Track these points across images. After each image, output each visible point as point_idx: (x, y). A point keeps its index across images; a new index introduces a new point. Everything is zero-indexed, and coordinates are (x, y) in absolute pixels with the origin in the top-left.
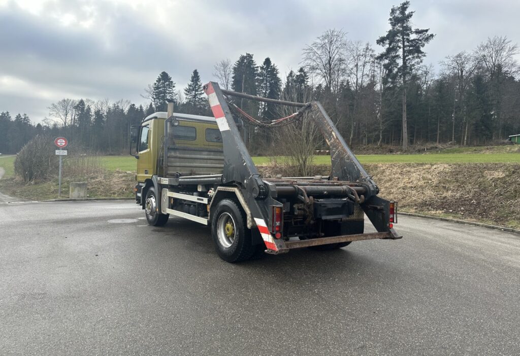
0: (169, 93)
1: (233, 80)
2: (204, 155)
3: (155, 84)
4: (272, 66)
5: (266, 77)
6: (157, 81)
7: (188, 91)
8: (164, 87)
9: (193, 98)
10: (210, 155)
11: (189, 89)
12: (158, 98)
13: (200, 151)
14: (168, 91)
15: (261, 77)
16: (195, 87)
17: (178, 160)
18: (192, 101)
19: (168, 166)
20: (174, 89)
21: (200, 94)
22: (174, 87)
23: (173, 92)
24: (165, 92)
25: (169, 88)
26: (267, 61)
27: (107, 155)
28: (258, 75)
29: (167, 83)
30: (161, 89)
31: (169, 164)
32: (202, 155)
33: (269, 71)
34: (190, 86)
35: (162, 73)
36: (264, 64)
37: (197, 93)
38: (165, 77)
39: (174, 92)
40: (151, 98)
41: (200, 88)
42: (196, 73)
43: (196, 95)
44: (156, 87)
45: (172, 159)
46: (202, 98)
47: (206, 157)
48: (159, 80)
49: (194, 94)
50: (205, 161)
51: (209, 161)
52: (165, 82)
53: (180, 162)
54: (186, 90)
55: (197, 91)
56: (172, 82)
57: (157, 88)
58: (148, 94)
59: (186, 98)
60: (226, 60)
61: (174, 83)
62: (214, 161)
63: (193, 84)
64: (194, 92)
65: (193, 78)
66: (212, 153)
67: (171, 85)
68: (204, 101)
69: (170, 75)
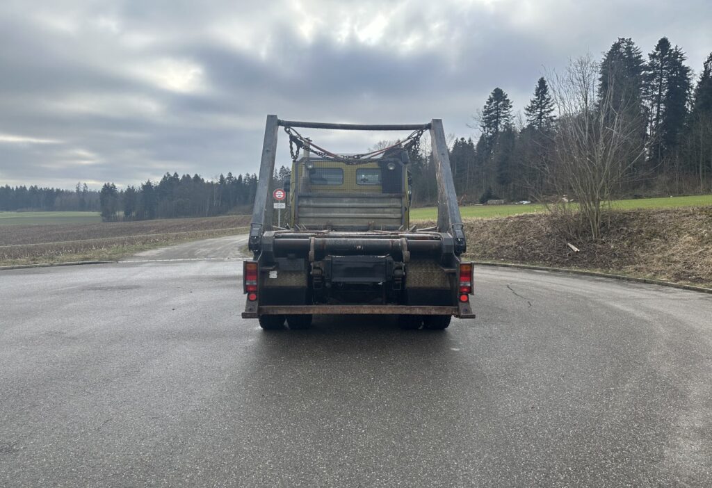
0: (504, 117)
1: (601, 82)
2: (346, 202)
3: (485, 107)
4: (671, 50)
5: (662, 69)
6: (487, 103)
7: (531, 110)
8: (497, 109)
9: (538, 118)
10: (354, 202)
11: (532, 107)
12: (488, 126)
13: (340, 197)
14: (503, 113)
15: (650, 71)
16: (541, 103)
17: (312, 209)
18: (536, 124)
19: (299, 217)
20: (511, 109)
21: (549, 111)
22: (511, 107)
23: (509, 115)
24: (498, 117)
25: (505, 109)
26: (664, 44)
27: (424, 207)
28: (646, 68)
29: (501, 103)
30: (493, 113)
31: (300, 215)
32: (343, 202)
33: (666, 59)
34: (533, 102)
35: (495, 90)
36: (657, 49)
37: (543, 110)
38: (499, 95)
39: (511, 114)
40: (479, 127)
41: (547, 103)
42: (542, 82)
43: (542, 113)
44: (485, 112)
45: (305, 209)
46: (551, 118)
47: (347, 205)
48: (491, 100)
49: (538, 113)
50: (347, 210)
51: (351, 210)
52: (498, 103)
53: (314, 212)
54: (528, 110)
55: (543, 107)
56: (508, 100)
57: (488, 112)
58: (475, 122)
59: (528, 120)
60: (584, 56)
61: (511, 101)
62: (359, 210)
63: (538, 99)
64: (539, 110)
65: (538, 90)
66: (356, 200)
67: (507, 104)
68: (555, 121)
69: (505, 91)
